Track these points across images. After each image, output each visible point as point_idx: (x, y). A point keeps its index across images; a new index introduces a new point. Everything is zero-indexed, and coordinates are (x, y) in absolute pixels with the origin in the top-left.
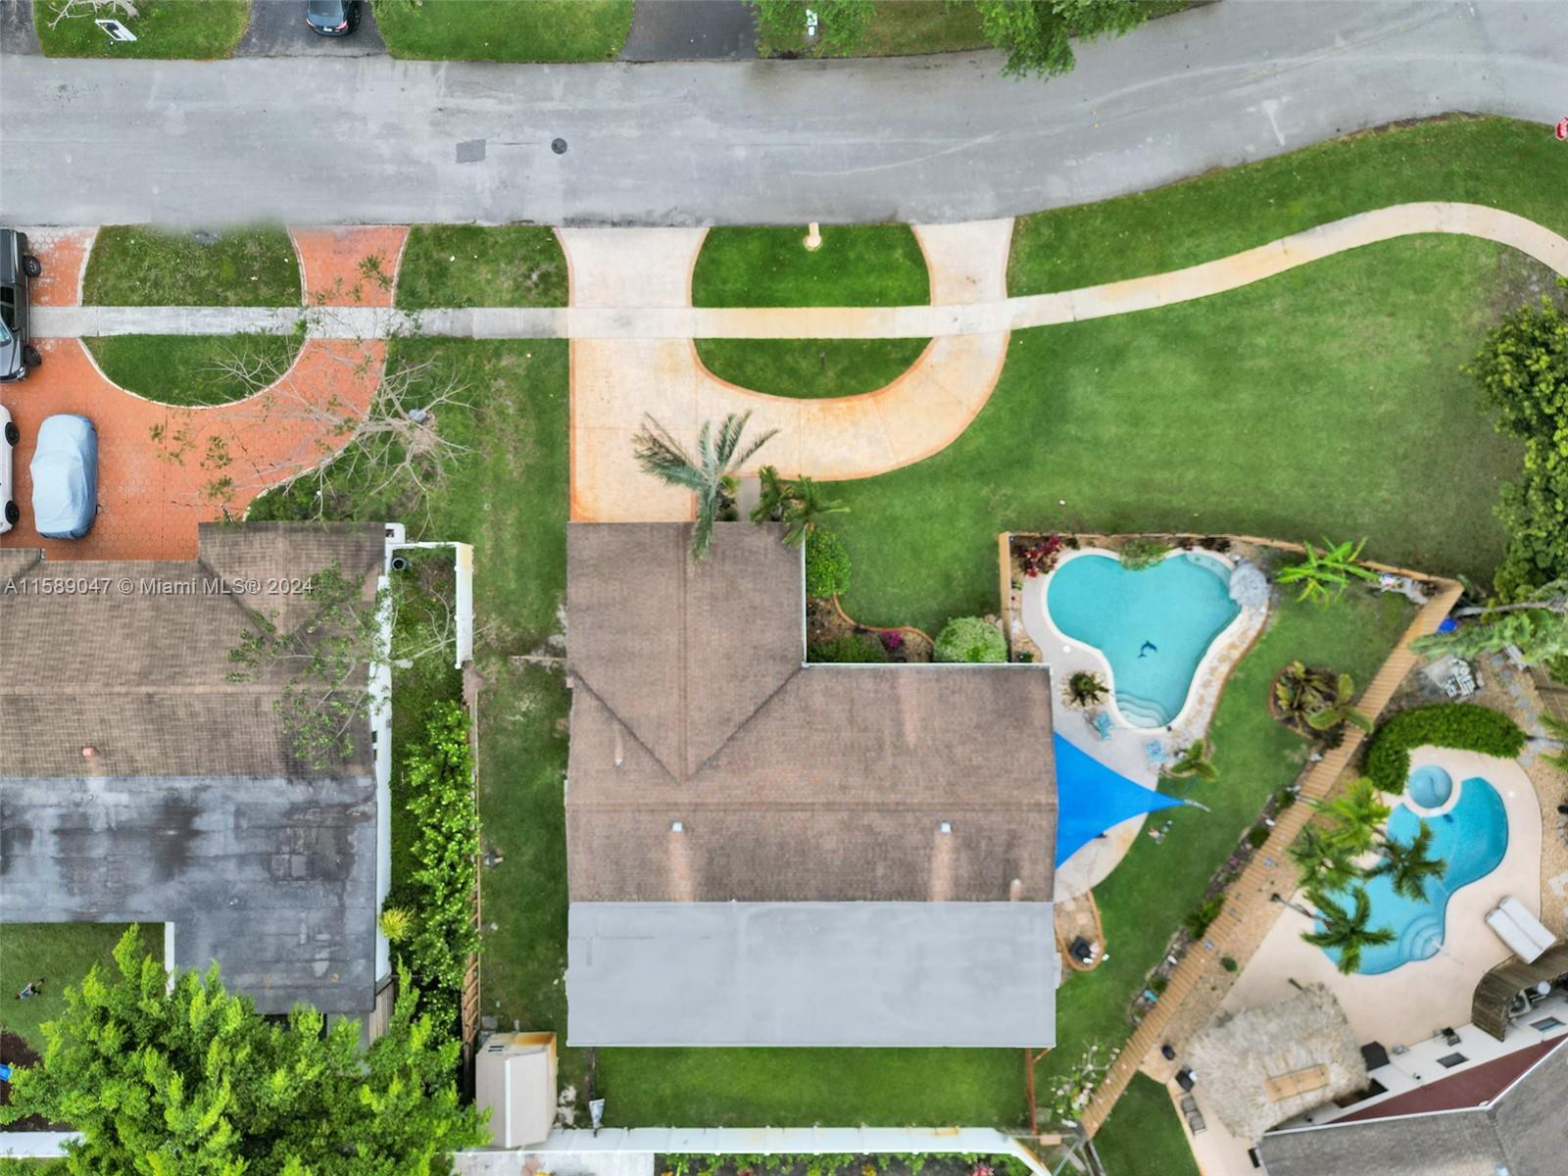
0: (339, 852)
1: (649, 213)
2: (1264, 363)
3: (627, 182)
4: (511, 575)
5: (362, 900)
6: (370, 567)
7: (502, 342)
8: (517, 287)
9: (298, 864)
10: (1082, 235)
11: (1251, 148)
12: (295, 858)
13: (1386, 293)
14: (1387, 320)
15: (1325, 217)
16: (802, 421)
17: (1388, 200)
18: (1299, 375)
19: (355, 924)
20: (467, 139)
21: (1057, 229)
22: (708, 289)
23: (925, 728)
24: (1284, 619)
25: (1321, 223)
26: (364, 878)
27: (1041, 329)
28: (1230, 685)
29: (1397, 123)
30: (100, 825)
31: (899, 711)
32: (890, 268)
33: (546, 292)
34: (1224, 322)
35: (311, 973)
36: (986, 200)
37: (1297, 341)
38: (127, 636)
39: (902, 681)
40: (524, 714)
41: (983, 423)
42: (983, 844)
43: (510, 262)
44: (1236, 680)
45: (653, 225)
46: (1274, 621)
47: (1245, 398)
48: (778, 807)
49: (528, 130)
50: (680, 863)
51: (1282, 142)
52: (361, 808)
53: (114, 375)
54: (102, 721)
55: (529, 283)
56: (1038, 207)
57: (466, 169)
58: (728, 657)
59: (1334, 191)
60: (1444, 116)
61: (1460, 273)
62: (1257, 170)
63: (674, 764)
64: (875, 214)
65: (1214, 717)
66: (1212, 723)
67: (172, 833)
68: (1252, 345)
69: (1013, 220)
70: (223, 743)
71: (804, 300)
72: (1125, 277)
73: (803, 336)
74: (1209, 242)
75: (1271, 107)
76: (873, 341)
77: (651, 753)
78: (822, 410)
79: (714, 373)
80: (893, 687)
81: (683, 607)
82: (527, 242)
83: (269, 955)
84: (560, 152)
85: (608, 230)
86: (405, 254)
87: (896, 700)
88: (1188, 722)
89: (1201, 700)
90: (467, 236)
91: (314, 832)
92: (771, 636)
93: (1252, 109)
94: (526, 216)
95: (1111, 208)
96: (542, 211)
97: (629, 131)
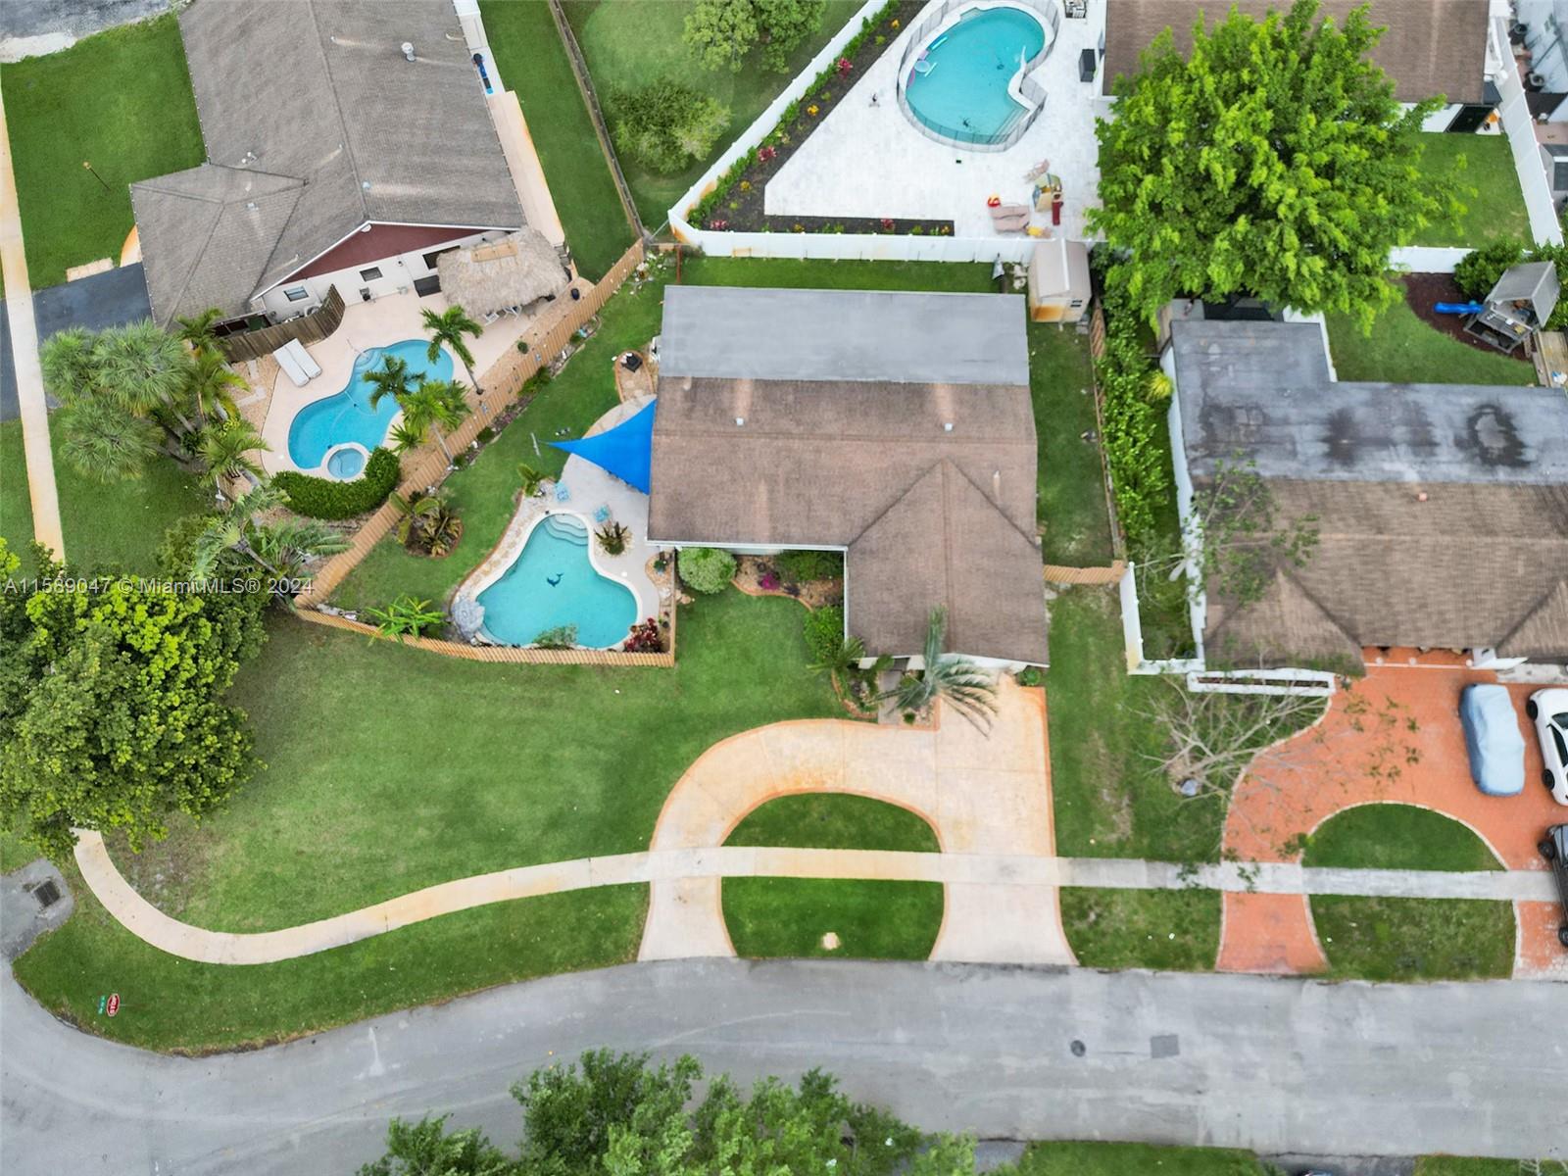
0: (1211, 424)
1: (987, 978)
2: (423, 812)
3: (1009, 1009)
4: (1093, 649)
5: (1189, 392)
6: (1214, 634)
7: (1118, 856)
8: (1108, 906)
9: (1242, 417)
10: (574, 940)
11: (403, 1025)
12: (1245, 421)
13: (300, 874)
14: (305, 849)
15: (343, 952)
16: (841, 772)
17: (279, 967)
18: (394, 799)
19: (1193, 377)
20: (1170, 1060)
21: (598, 946)
22: (928, 900)
23: (751, 495)
24: (440, 594)
25: (349, 945)
26: (1189, 408)
27: (621, 852)
28: (493, 544)
29: (255, 1048)
30: (1403, 449)
31: (771, 509)
32: (758, 914)
33: (1082, 900)
34: (454, 853)
35: (1221, 346)
36: (663, 979)
37: (389, 831)
38: (1409, 581)
39: (767, 534)
40: (1073, 539)
41: (681, 765)
42: (711, 411)
43: (1117, 931)
44: (488, 547)
45: (983, 965)
46: (448, 593)
47: (445, 779)
48: (869, 438)
49: (1110, 1067)
50: (945, 406)
51: (371, 1030)
52: (1198, 454)
53: (1470, 834)
54: (1415, 517)
55: (1098, 910)
56: (615, 971)
57: (1169, 1027)
58: (911, 551)
59: (330, 977)
60: (206, 1054)
61: (226, 892)
62: (400, 1001)
63: (952, 471)
64: (771, 968)
65: (510, 521)
66: (512, 516)
67: (1345, 441)
68: (431, 829)
69: (639, 959)
70: (1315, 499)
71: (838, 885)
72: (539, 898)
73: (840, 852)
74: (456, 930)
75: (377, 1068)
76: (776, 845)
77: (971, 482)
78: (823, 782)
79: (921, 820)
80: (775, 528)
81: (949, 585)
82: (1102, 951)
83: (1254, 359)
84: (1077, 1042)
85: (1026, 961)
86: (1217, 942)
87: (773, 519)
88: (531, 518)
89: (518, 533)
90: (1162, 959)
91: (1233, 438)
92: (874, 568)
93: (395, 1066)
94: (1105, 978)
95: (546, 968)
96: (1088, 984)
97: (1010, 1063)
